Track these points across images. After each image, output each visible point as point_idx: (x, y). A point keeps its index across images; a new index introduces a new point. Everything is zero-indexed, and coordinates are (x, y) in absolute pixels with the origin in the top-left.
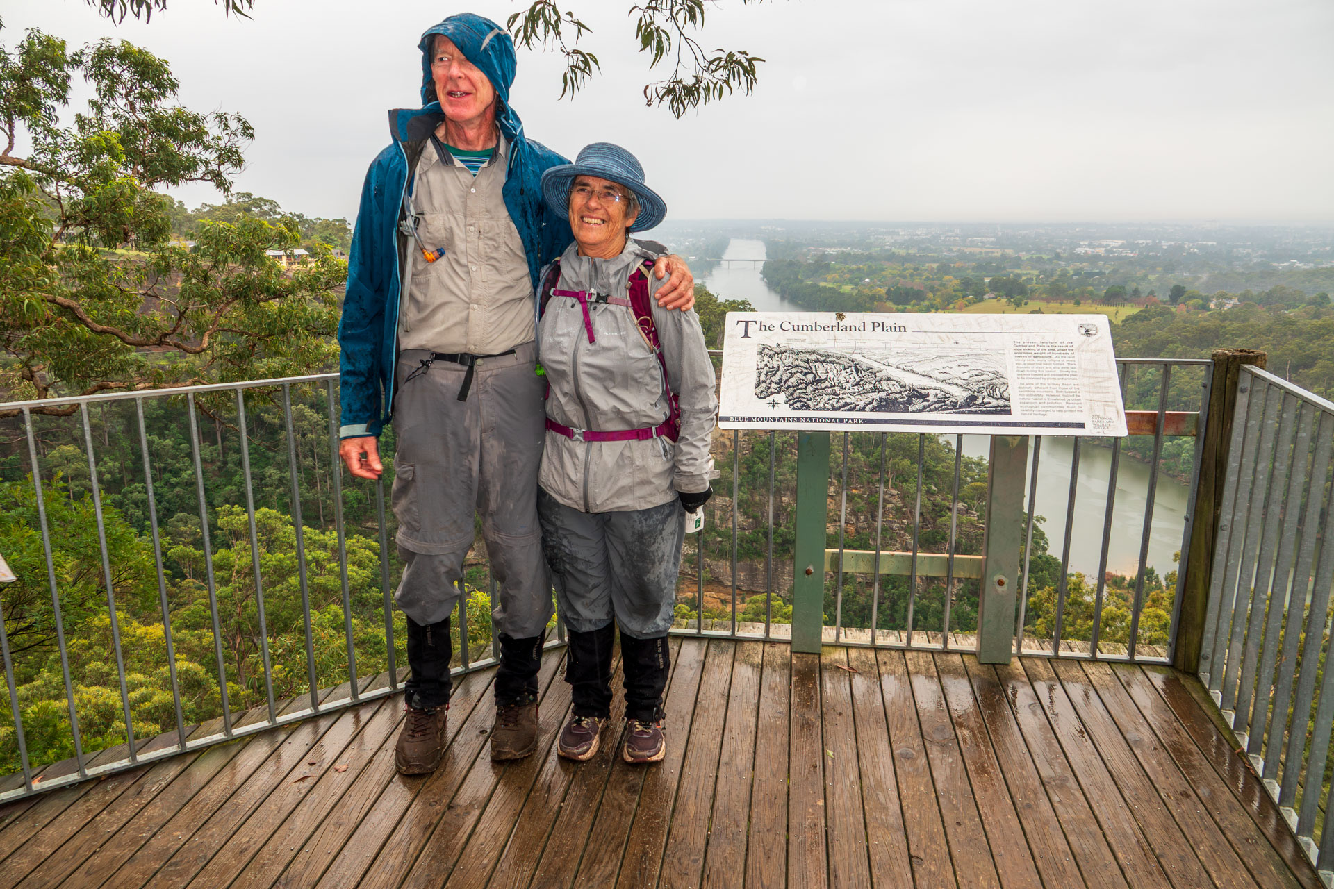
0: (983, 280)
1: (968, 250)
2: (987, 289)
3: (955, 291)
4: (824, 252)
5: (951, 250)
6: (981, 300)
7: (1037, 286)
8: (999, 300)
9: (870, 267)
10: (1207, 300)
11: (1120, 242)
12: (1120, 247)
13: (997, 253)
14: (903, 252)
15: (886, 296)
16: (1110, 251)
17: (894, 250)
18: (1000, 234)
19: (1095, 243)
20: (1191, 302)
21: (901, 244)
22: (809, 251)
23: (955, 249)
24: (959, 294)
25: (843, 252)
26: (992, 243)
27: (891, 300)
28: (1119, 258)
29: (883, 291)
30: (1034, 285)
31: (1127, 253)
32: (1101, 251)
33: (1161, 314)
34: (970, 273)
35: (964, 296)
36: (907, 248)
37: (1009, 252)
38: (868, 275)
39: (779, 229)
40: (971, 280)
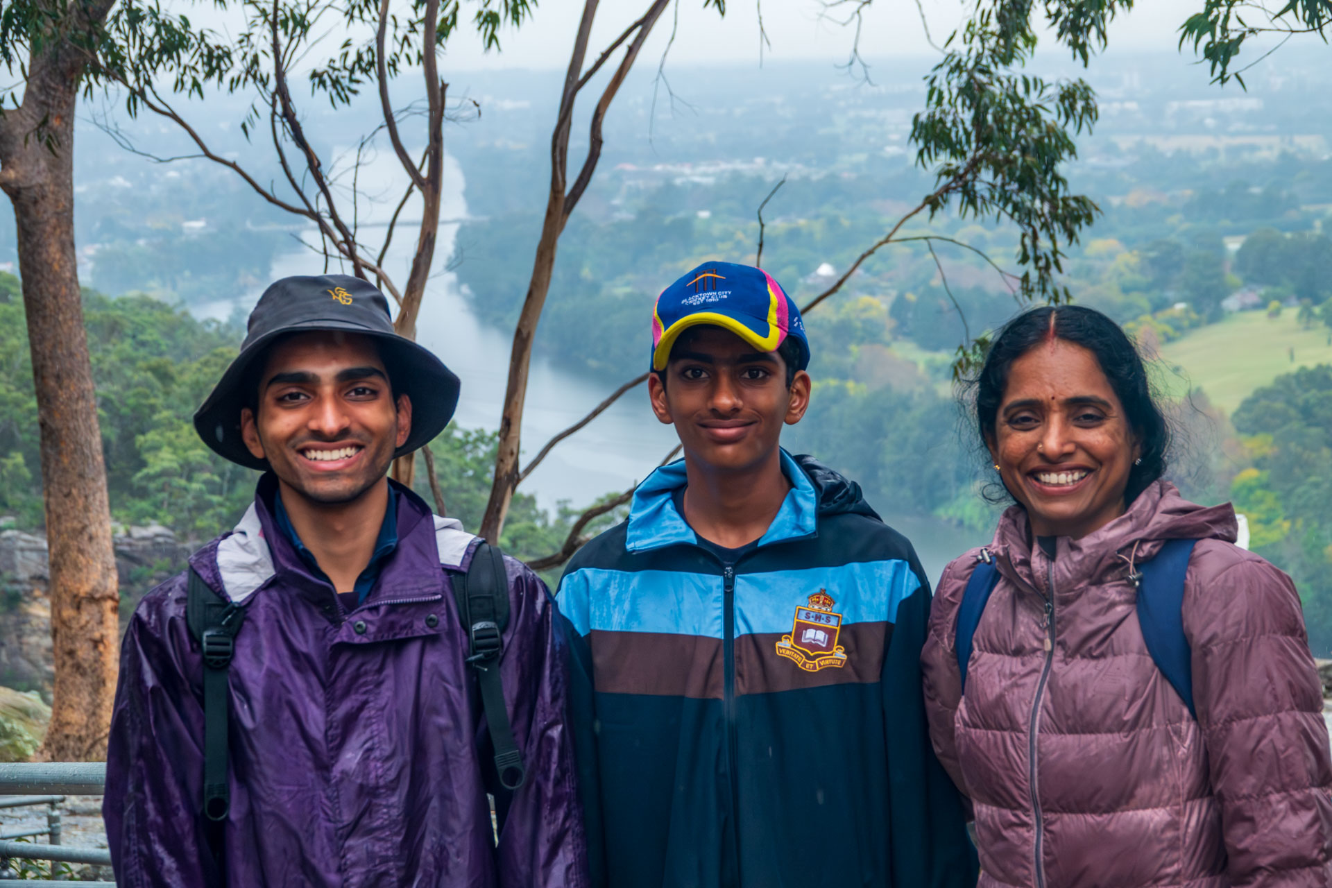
0: (1220, 248)
1: (1167, 146)
2: (1233, 278)
3: (1126, 290)
6: (1217, 316)
8: (1275, 314)
9: (833, 223)
15: (891, 323)
24: (1142, 301)
27: (908, 335)
29: (879, 306)
34: (1178, 227)
35: (1160, 306)
38: (827, 253)
39: (508, 105)
40: (1177, 247)
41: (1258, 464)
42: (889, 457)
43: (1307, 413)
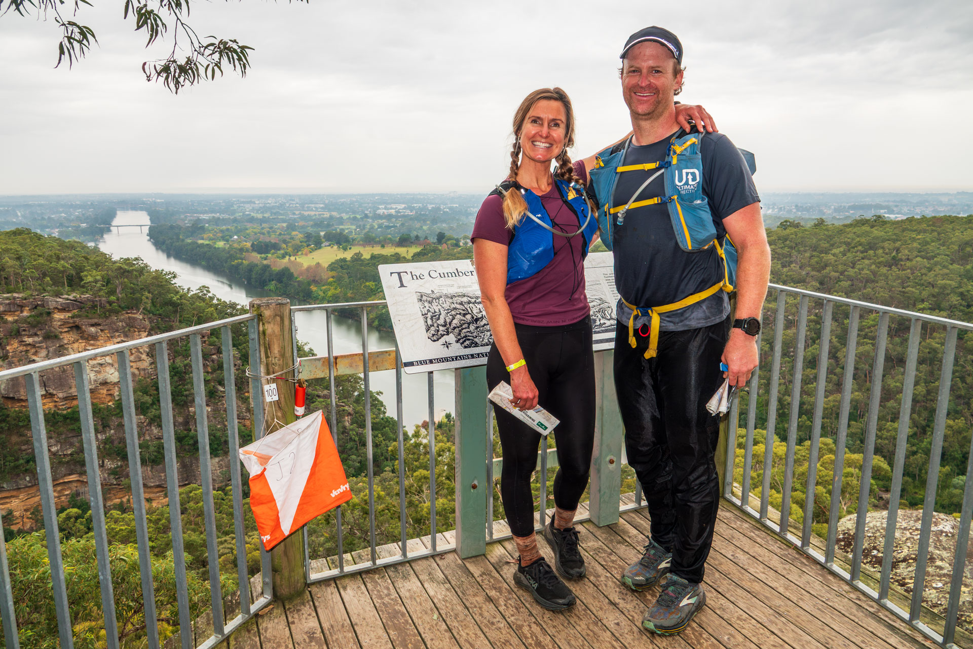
0: (320, 234)
1: (306, 213)
2: (323, 240)
3: (301, 242)
4: (198, 217)
5: (294, 214)
6: (320, 248)
7: (356, 236)
9: (236, 227)
10: (458, 240)
11: (403, 206)
12: (405, 208)
13: (327, 215)
14: (260, 216)
15: (251, 248)
16: (398, 212)
17: (252, 214)
18: (327, 201)
19: (389, 206)
20: (449, 242)
21: (258, 211)
22: (186, 217)
23: (297, 212)
24: (305, 244)
25: (214, 217)
26: (322, 208)
27: (255, 251)
28: (404, 216)
29: (248, 245)
30: (353, 236)
31: (408, 212)
32: (393, 212)
33: (434, 251)
34: (310, 230)
35: (308, 246)
36: (262, 213)
37: (335, 214)
38: (236, 234)
39: (159, 201)
40: (311, 234)
41: (333, 277)
42: (254, 276)
43: (341, 267)
